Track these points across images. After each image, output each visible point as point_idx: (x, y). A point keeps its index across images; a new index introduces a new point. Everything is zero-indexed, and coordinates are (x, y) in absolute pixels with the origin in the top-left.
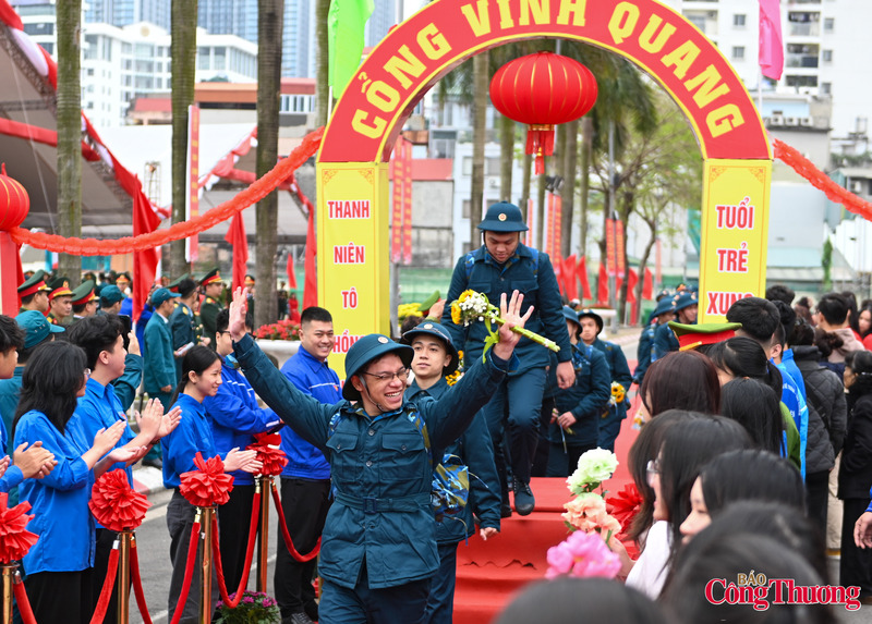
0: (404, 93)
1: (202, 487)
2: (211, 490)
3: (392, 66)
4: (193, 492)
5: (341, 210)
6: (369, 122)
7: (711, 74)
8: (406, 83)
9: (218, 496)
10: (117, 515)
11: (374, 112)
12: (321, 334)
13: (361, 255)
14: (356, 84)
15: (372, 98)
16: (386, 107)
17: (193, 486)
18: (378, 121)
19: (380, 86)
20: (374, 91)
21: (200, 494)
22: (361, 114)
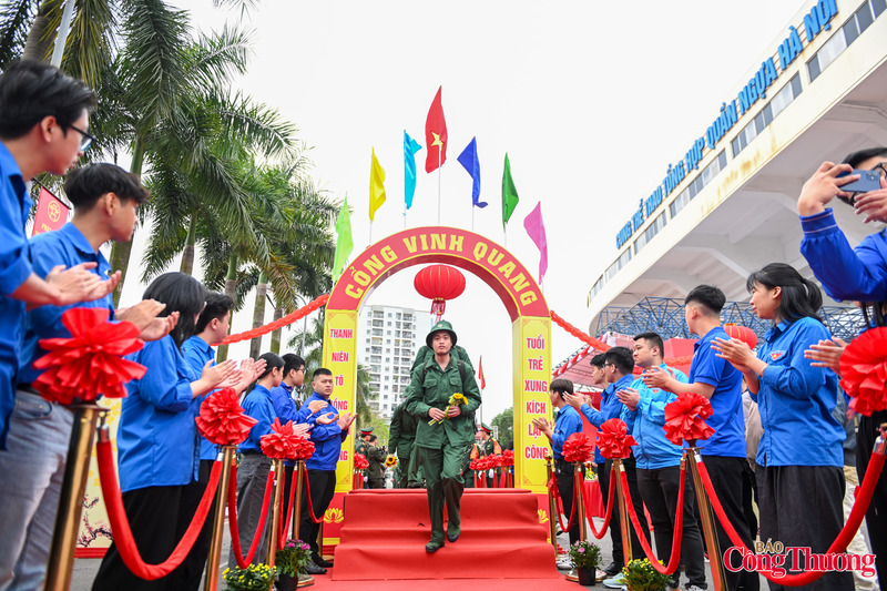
0: (373, 277)
1: (279, 442)
2: (285, 444)
3: (367, 264)
4: (272, 446)
5: (338, 334)
6: (354, 290)
7: (521, 277)
8: (374, 273)
9: (291, 451)
10: (224, 427)
11: (357, 286)
12: (325, 381)
13: (346, 357)
14: (349, 271)
15: (356, 279)
16: (364, 284)
17: (272, 441)
18: (359, 290)
19: (361, 273)
20: (357, 276)
21: (276, 448)
22: (350, 286)
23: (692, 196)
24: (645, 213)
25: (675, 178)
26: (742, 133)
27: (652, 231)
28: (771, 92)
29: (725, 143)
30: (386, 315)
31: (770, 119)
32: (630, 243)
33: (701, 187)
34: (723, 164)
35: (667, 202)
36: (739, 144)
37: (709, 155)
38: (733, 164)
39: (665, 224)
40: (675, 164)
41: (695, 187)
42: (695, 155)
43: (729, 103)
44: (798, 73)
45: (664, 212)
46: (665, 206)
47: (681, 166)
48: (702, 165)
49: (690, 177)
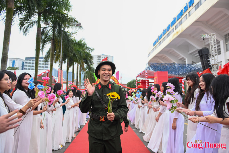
23: (168, 37)
24: (159, 39)
25: (165, 32)
26: (177, 25)
27: (160, 43)
28: (182, 17)
29: (174, 27)
30: (101, 57)
31: (182, 23)
32: (156, 45)
33: (169, 35)
34: (173, 31)
35: (163, 37)
36: (176, 27)
37: (171, 29)
38: (175, 31)
39: (162, 42)
40: (165, 29)
41: (168, 35)
42: (169, 28)
43: (175, 18)
44: (187, 15)
45: (162, 40)
46: (162, 38)
47: (166, 30)
48: (170, 30)
49: (168, 32)
